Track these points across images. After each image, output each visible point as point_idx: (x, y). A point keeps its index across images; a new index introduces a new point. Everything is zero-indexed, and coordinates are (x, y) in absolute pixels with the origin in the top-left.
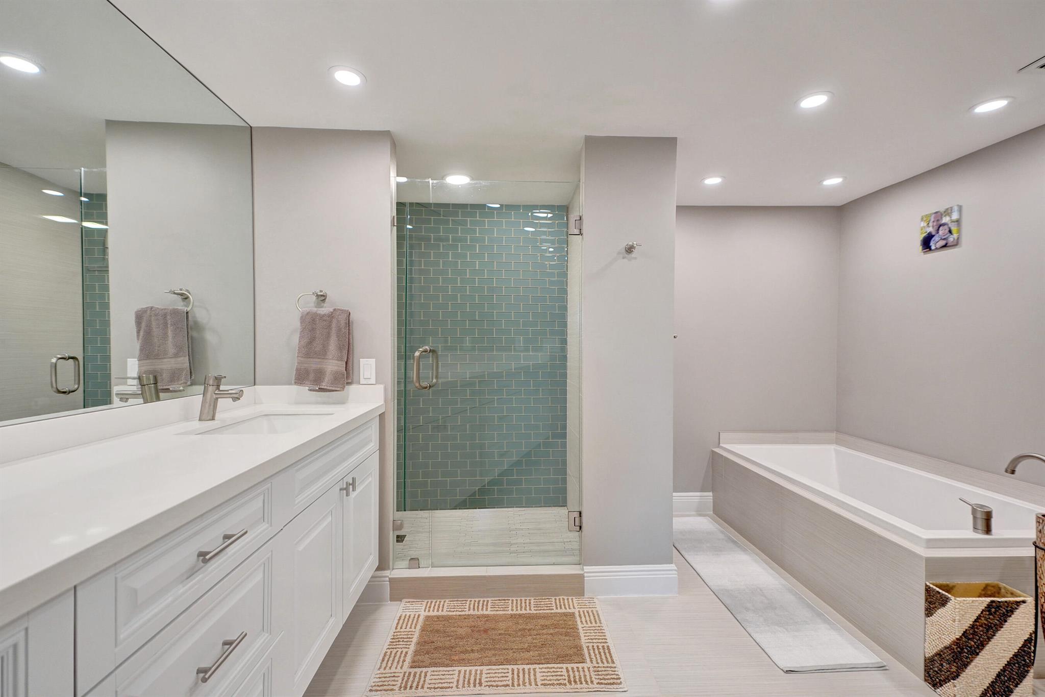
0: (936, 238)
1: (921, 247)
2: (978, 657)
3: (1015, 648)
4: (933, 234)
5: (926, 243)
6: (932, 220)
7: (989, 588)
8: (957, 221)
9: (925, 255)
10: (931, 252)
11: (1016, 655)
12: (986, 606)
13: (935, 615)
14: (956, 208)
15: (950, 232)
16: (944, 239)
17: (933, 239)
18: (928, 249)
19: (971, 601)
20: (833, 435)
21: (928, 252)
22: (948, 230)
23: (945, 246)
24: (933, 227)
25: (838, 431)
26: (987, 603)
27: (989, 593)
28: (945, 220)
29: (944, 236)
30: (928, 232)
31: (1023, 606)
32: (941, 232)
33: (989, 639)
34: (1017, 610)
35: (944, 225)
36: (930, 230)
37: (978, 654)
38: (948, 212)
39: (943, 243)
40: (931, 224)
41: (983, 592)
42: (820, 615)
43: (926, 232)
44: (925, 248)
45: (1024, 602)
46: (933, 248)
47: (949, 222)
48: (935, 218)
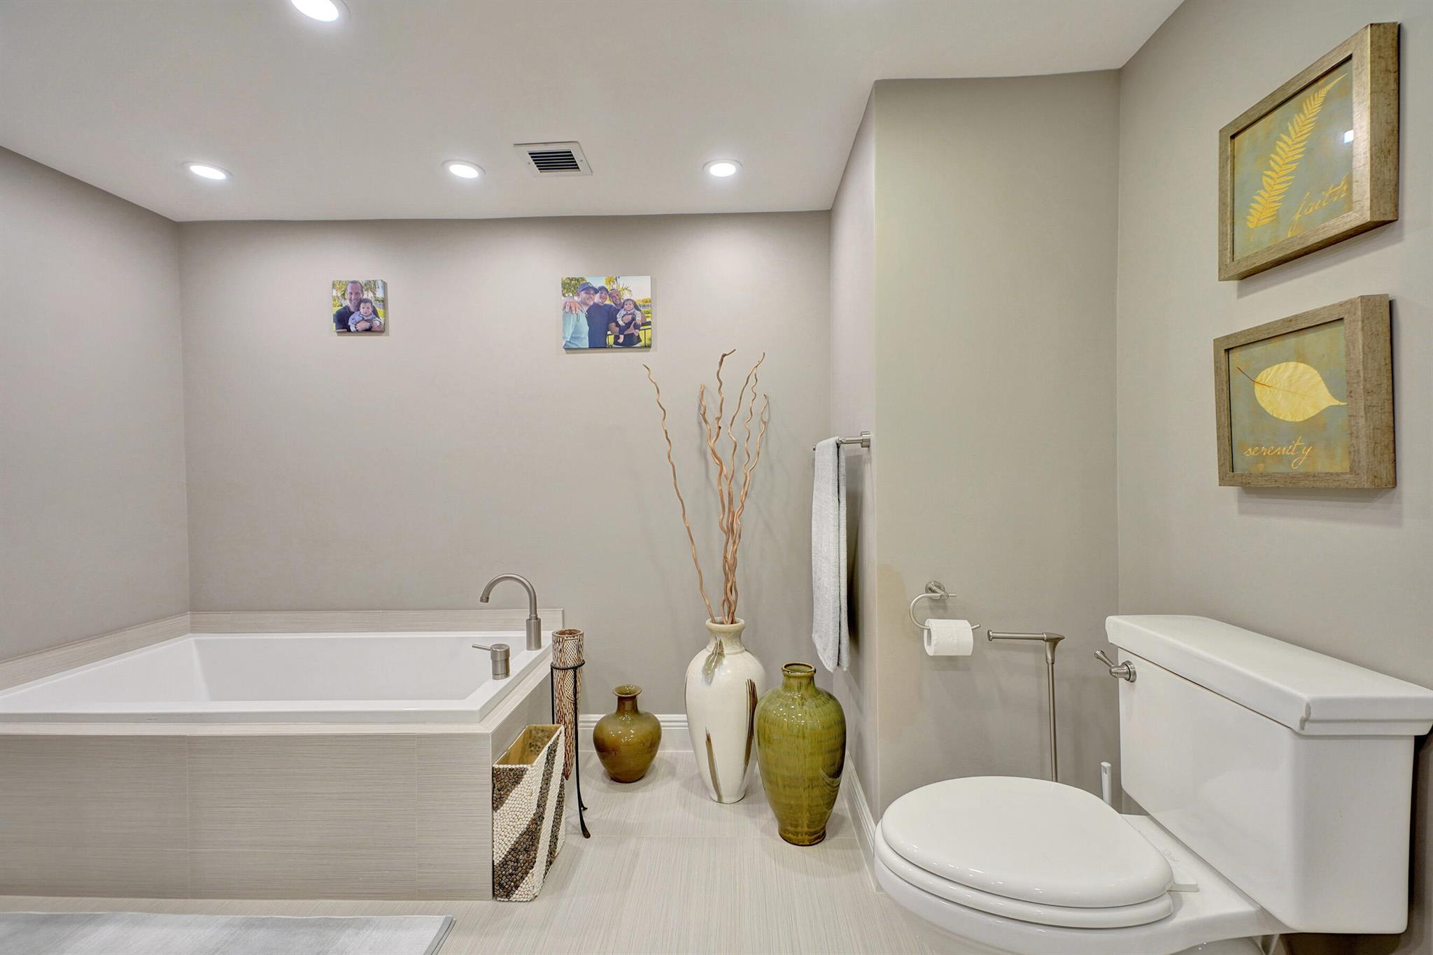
0: (356, 317)
1: (335, 324)
4: (352, 309)
5: (342, 320)
6: (349, 290)
8: (383, 301)
9: (340, 337)
10: (349, 333)
13: (507, 801)
14: (380, 284)
15: (375, 312)
16: (367, 321)
17: (352, 317)
18: (345, 330)
20: (186, 619)
21: (343, 334)
22: (371, 310)
23: (369, 330)
24: (351, 300)
26: (547, 753)
28: (368, 295)
29: (366, 316)
30: (344, 306)
31: (560, 738)
32: (362, 310)
34: (559, 745)
35: (366, 301)
36: (347, 303)
38: (371, 286)
39: (366, 325)
40: (347, 296)
42: (325, 924)
43: (342, 306)
44: (341, 326)
46: (352, 329)
47: (372, 300)
48: (352, 288)
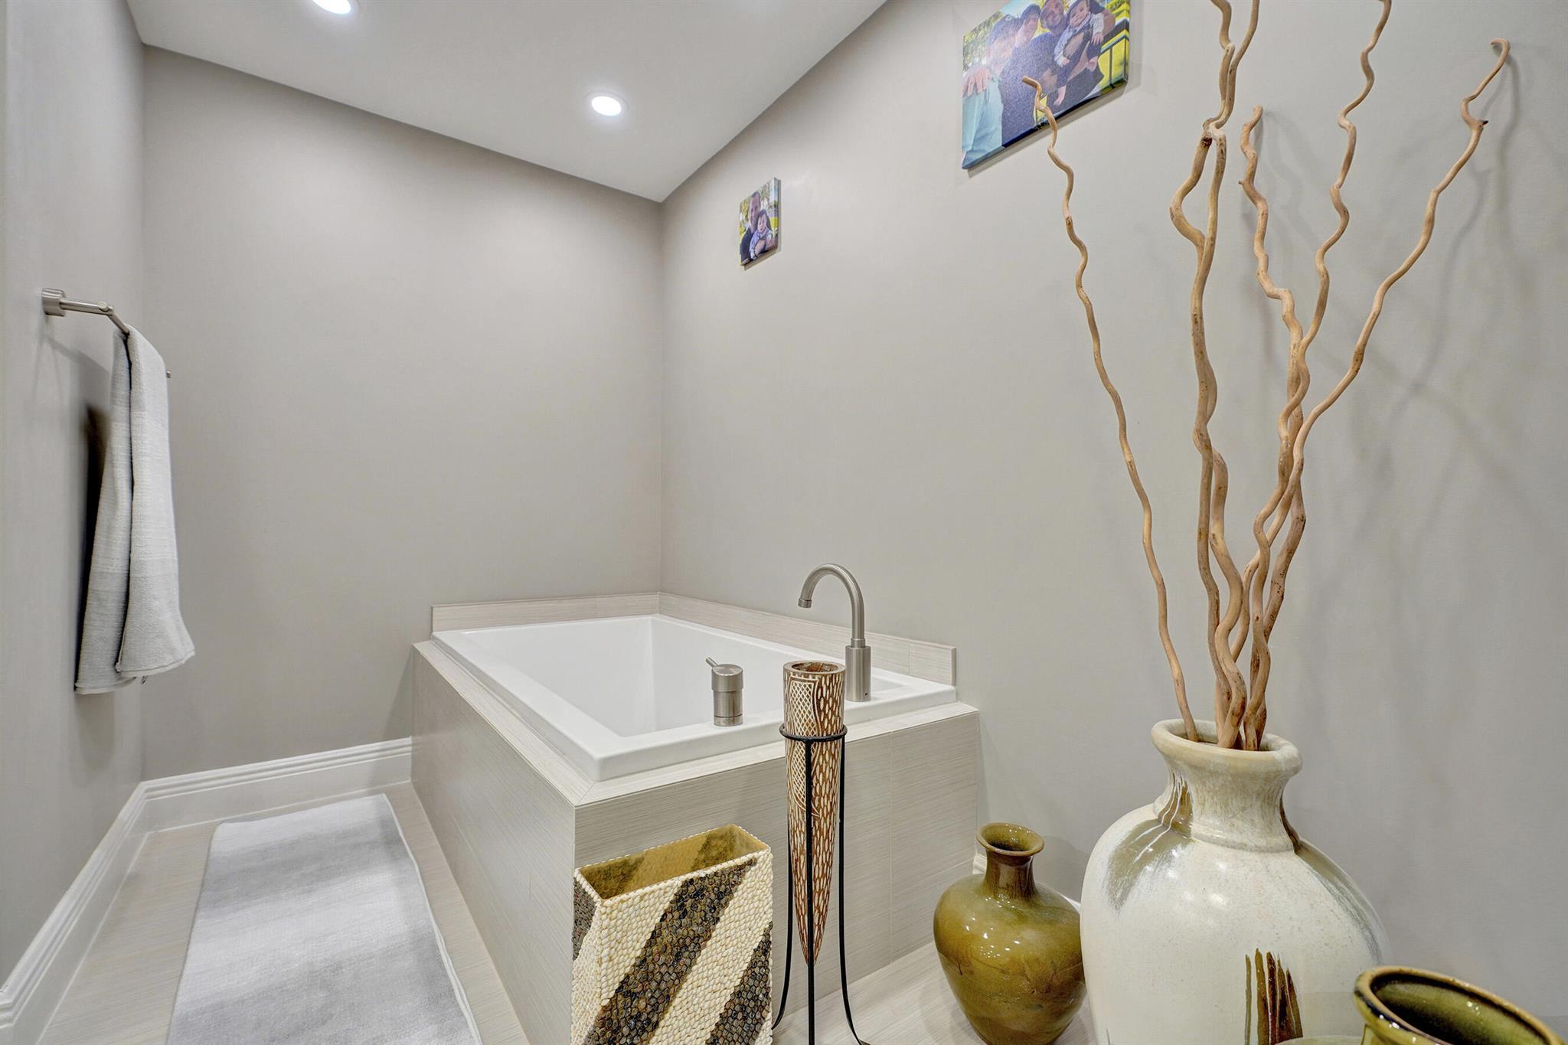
0: (755, 239)
1: (741, 256)
2: (658, 1031)
3: (734, 980)
4: (752, 231)
6: (751, 207)
7: (714, 843)
10: (750, 263)
11: (738, 994)
12: (672, 898)
13: (580, 952)
14: (773, 184)
15: (769, 225)
16: (762, 239)
17: (752, 240)
19: (638, 898)
20: (656, 598)
21: (747, 265)
22: (766, 222)
23: (764, 251)
24: (751, 219)
25: (663, 590)
26: (676, 891)
27: (714, 853)
29: (762, 233)
30: (747, 229)
31: (749, 874)
32: (759, 227)
33: (681, 976)
34: (740, 887)
35: (762, 214)
36: (749, 225)
37: (656, 1025)
39: (761, 246)
40: (749, 215)
41: (703, 857)
43: (745, 230)
44: (744, 257)
45: (751, 863)
46: (752, 256)
47: (767, 209)
48: (753, 203)
